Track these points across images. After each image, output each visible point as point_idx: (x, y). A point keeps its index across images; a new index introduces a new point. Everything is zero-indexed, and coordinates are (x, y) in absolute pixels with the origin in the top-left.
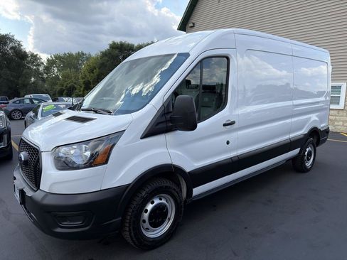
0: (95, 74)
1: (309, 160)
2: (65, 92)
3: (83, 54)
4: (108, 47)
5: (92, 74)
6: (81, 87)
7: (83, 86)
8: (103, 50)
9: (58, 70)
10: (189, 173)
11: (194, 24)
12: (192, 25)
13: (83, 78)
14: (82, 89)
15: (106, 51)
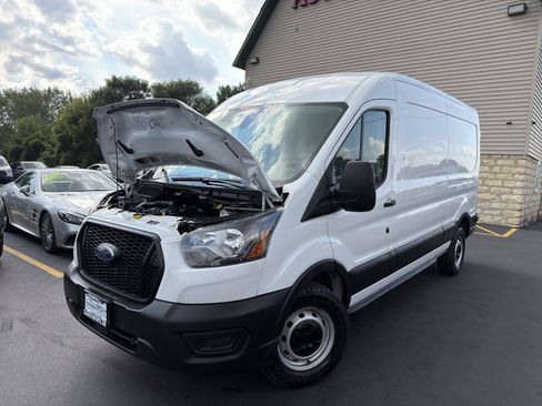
0: (81, 127)
1: (458, 257)
2: (24, 153)
3: (57, 91)
4: (104, 84)
5: (75, 127)
6: (53, 145)
7: (58, 145)
8: (97, 88)
9: (10, 115)
10: (349, 273)
11: (258, 59)
12: (255, 60)
13: (58, 132)
14: (55, 149)
15: (101, 91)
